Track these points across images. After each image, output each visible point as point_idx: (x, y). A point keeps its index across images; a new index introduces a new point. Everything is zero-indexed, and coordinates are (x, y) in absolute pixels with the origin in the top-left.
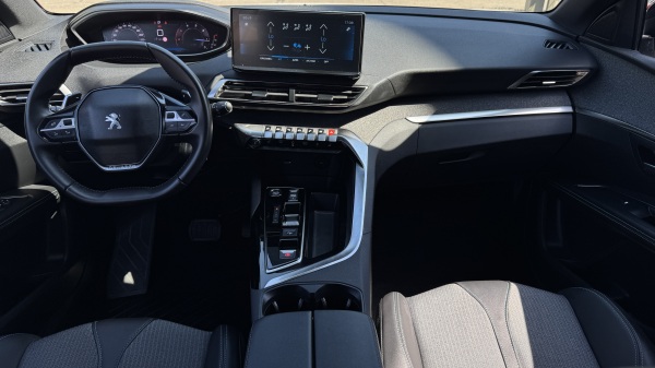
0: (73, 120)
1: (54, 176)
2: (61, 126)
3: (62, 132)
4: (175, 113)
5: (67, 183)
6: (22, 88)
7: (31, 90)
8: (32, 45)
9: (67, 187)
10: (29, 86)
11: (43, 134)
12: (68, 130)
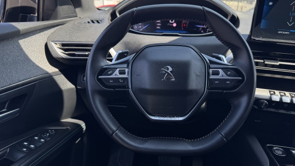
0: (127, 70)
1: (105, 121)
2: (116, 74)
3: (116, 80)
4: (220, 70)
5: (114, 128)
6: (85, 46)
7: (93, 49)
8: (89, 21)
9: (114, 132)
10: (91, 45)
11: (100, 80)
12: (122, 79)
